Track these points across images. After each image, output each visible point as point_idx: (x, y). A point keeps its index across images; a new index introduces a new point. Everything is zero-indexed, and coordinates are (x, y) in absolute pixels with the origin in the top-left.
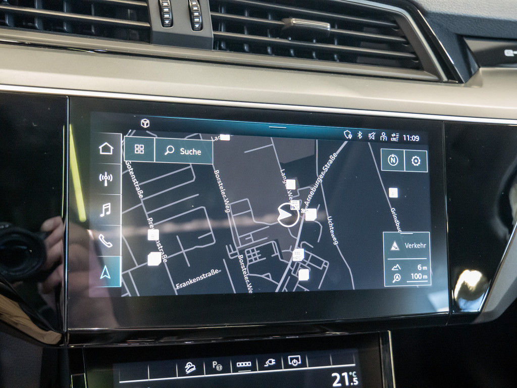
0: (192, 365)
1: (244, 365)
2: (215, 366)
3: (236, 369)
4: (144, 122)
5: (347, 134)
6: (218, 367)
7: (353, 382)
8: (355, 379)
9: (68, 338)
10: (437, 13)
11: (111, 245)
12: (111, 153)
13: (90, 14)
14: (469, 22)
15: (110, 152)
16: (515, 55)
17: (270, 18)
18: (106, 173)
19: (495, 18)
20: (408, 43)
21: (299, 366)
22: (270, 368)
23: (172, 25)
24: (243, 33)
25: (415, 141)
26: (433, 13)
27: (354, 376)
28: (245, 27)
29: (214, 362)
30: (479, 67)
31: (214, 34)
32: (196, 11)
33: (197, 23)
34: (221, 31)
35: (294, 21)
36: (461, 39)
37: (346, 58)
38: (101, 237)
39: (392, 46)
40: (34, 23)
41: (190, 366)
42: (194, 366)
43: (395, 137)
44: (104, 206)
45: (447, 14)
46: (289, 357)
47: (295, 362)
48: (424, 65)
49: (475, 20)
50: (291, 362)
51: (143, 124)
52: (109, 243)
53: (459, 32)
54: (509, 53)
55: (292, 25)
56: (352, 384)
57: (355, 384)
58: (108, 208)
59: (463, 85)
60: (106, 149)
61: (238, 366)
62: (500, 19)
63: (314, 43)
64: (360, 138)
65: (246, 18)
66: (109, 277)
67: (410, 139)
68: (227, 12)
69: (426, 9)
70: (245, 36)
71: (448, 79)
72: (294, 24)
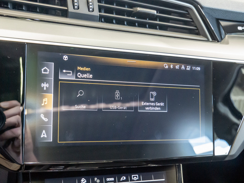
1: (110, 180)
2: (96, 180)
3: (106, 182)
4: (65, 57)
5: (166, 66)
6: (97, 181)
9: (24, 167)
10: (208, 8)
11: (47, 120)
12: (48, 73)
14: (222, 12)
16: (243, 29)
17: (126, 7)
18: (45, 83)
19: (235, 11)
20: (193, 21)
21: (137, 180)
22: (123, 181)
23: (78, 9)
24: (113, 14)
25: (198, 70)
26: (206, 7)
28: (114, 11)
29: (95, 178)
30: (226, 35)
31: (99, 14)
32: (91, 2)
33: (91, 8)
34: (102, 12)
35: (139, 9)
36: (218, 20)
38: (42, 116)
39: (185, 23)
40: (8, 5)
41: (83, 180)
42: (85, 180)
43: (188, 68)
44: (44, 99)
45: (213, 8)
46: (132, 176)
47: (135, 178)
48: (201, 32)
49: (225, 11)
50: (133, 178)
51: (65, 58)
52: (46, 119)
53: (217, 18)
54: (240, 28)
55: (138, 11)
58: (46, 101)
59: (219, 43)
60: (45, 70)
61: (107, 180)
62: (237, 11)
64: (172, 68)
65: (114, 6)
66: (46, 136)
67: (196, 69)
68: (105, 3)
69: (203, 6)
70: (114, 16)
71: (212, 40)
72: (139, 10)
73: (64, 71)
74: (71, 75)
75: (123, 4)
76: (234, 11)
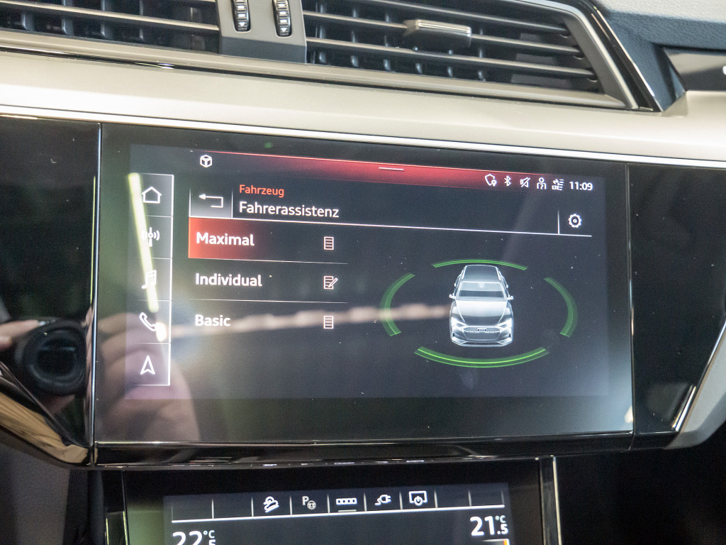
0: (274, 501)
1: (347, 503)
2: (306, 503)
3: (335, 508)
4: (204, 159)
5: (490, 179)
6: (310, 504)
7: (501, 531)
8: (503, 526)
9: (96, 455)
10: (624, 14)
11: (157, 328)
12: (158, 202)
13: (137, 13)
14: (671, 26)
15: (157, 200)
17: (387, 20)
18: (151, 229)
19: (708, 20)
20: (582, 55)
21: (424, 506)
22: (383, 507)
23: (249, 28)
24: (349, 40)
25: (587, 191)
26: (618, 13)
27: (502, 521)
28: (352, 32)
29: (304, 498)
30: (687, 90)
31: (308, 42)
32: (283, 9)
33: (285, 25)
34: (318, 37)
35: (421, 24)
36: (661, 52)
37: (495, 75)
38: (143, 317)
40: (60, 26)
41: (270, 502)
42: (276, 502)
43: (558, 184)
44: (147, 273)
45: (638, 15)
46: (410, 493)
47: (418, 501)
48: (605, 86)
50: (413, 500)
51: (203, 162)
52: (154, 325)
53: (656, 42)
55: (418, 28)
56: (499, 533)
57: (503, 533)
58: (153, 277)
59: (660, 114)
60: (151, 196)
61: (337, 503)
62: (716, 21)
63: (449, 55)
64: (508, 185)
65: (354, 19)
66: (153, 372)
67: (580, 187)
68: (329, 11)
69: (608, 8)
70: (354, 44)
71: (639, 105)
72: (420, 27)
73: (203, 197)
74: (222, 206)
75: (378, 12)
76: (706, 22)
